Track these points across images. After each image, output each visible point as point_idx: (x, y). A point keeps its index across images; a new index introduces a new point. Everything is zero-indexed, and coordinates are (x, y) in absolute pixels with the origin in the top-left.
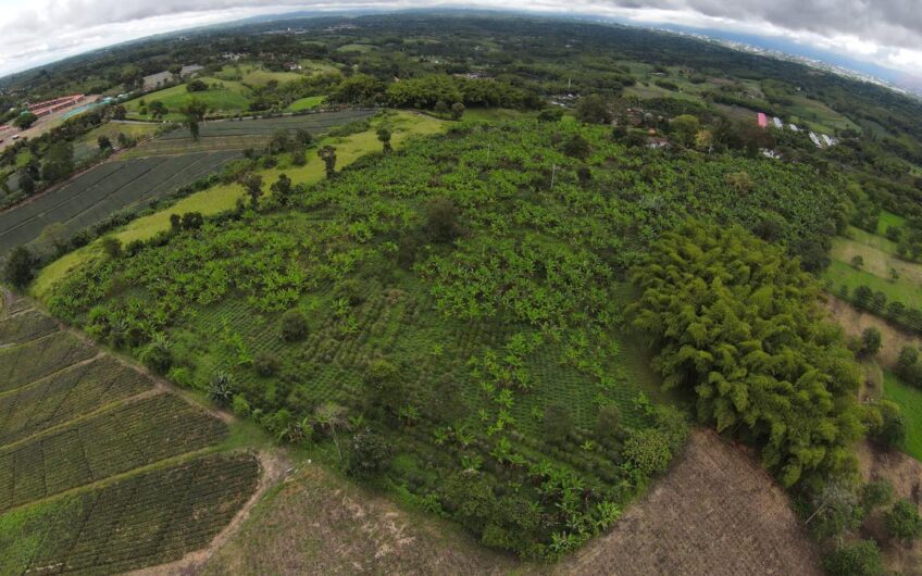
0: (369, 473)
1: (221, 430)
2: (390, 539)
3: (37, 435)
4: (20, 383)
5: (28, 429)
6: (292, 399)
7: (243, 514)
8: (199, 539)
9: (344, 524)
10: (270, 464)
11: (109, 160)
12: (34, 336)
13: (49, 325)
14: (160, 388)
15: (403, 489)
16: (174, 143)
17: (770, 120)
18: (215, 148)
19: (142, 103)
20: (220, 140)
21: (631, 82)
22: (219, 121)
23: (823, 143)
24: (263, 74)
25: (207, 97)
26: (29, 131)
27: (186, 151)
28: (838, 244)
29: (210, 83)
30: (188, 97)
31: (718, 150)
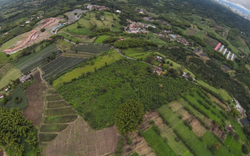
0: (86, 120)
1: (75, 113)
2: (86, 125)
3: (56, 108)
4: (53, 100)
5: (55, 107)
6: (82, 111)
7: (76, 120)
8: (72, 121)
9: (83, 123)
10: (79, 117)
11: (62, 56)
13: (56, 93)
14: (70, 107)
15: (88, 121)
16: (73, 53)
17: (221, 46)
18: (79, 56)
19: (67, 30)
20: (81, 53)
21: (189, 26)
22: (82, 44)
23: (230, 57)
24: (95, 20)
25: (81, 30)
26: (44, 33)
27: (75, 56)
28: (173, 102)
29: (82, 26)
30: (77, 30)
31: (167, 75)
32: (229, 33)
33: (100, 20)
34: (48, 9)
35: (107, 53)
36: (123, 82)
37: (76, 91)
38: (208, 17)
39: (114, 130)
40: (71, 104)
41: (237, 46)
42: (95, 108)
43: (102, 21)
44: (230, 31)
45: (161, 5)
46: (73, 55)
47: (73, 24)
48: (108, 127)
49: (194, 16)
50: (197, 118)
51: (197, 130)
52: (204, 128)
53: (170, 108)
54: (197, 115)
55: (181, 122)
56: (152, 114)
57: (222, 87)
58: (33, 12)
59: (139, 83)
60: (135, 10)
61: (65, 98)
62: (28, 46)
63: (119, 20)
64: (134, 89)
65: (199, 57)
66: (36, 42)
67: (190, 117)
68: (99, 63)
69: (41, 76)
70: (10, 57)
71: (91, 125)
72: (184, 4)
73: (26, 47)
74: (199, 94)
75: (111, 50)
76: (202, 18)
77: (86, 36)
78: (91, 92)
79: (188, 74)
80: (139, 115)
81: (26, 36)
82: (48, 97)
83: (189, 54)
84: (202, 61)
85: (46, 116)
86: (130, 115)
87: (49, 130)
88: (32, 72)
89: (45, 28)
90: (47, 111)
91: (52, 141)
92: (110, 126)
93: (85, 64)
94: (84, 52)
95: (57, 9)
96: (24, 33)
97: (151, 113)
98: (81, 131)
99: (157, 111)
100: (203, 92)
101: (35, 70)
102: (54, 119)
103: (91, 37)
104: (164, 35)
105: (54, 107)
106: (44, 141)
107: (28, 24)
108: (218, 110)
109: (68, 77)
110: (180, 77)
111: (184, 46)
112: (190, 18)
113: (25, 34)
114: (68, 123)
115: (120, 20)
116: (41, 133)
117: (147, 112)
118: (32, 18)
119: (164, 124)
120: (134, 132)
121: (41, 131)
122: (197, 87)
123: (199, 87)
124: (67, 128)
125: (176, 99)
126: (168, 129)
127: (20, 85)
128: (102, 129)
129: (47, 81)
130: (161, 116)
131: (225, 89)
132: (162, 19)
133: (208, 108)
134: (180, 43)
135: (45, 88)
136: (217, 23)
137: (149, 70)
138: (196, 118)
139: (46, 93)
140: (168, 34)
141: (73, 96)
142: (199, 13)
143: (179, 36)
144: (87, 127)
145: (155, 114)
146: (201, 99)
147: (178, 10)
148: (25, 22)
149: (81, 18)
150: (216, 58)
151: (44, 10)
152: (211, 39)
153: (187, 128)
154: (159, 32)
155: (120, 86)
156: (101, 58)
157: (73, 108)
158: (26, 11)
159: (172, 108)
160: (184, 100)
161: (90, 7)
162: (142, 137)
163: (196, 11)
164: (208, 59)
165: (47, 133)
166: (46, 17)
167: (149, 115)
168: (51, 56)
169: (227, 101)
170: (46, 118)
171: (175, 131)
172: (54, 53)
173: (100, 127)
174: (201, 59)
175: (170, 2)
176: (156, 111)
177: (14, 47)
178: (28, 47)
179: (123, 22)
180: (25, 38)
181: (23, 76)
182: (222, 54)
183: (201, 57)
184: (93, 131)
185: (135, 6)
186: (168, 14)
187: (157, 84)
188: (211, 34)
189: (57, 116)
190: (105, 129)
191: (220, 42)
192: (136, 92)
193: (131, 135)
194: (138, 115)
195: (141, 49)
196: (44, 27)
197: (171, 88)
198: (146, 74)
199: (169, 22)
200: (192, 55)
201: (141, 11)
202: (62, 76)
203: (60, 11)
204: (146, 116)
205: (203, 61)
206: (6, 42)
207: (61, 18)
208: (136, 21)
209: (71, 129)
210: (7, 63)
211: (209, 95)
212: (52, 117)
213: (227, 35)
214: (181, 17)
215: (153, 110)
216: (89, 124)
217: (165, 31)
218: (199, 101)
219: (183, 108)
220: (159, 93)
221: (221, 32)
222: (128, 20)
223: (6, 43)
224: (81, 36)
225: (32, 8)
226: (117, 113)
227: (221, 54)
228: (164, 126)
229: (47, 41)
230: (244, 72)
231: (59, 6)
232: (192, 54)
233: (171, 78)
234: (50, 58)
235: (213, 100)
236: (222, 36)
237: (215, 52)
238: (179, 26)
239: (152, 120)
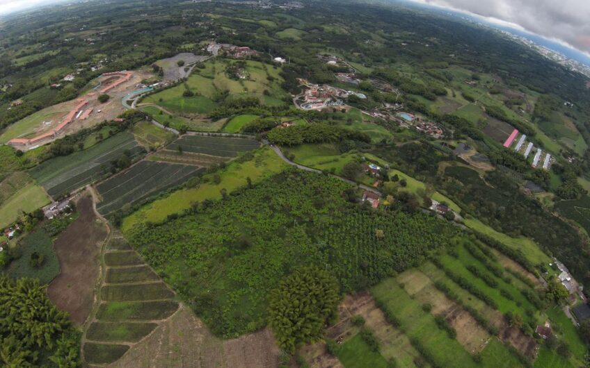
0: (198, 313)
1: (173, 295)
2: (198, 326)
3: (128, 284)
4: (121, 265)
5: (125, 281)
6: (189, 292)
7: (174, 314)
8: (165, 317)
9: (191, 321)
10: (181, 305)
11: (145, 159)
12: (124, 249)
13: (128, 247)
14: (161, 281)
15: (203, 318)
16: (172, 154)
17: (518, 137)
18: (187, 162)
19: (161, 100)
20: (190, 155)
21: (444, 94)
22: (193, 134)
23: (541, 162)
24: (225, 79)
25: (192, 102)
26: (105, 105)
27: (176, 161)
28: (408, 272)
29: (194, 92)
30: (183, 102)
31: (392, 208)
32: (536, 105)
33: (237, 78)
34: (118, 51)
35: (253, 156)
36: (290, 225)
37: (177, 244)
38: (487, 72)
39: (266, 339)
40: (163, 276)
41: (555, 136)
42: (221, 285)
43: (241, 82)
44: (538, 100)
45: (378, 45)
46: (172, 159)
47: (173, 86)
48: (251, 332)
49: (453, 70)
50: (467, 309)
51: (469, 338)
52: (483, 333)
53: (402, 286)
54: (466, 302)
55: (428, 319)
56: (359, 301)
57: (524, 234)
58: (83, 56)
59: (327, 228)
60: (317, 57)
61: (149, 259)
62: (68, 134)
63: (281, 80)
64: (314, 241)
65: (468, 164)
66: (87, 125)
67: (449, 306)
68: (234, 179)
69: (94, 206)
70: (25, 157)
71: (212, 327)
72: (431, 43)
73: (61, 136)
74: (471, 252)
75: (261, 149)
76: (473, 73)
77: (204, 115)
78: (212, 247)
79: (443, 205)
80: (329, 303)
81: (63, 110)
82: (109, 256)
83: (444, 159)
84: (475, 174)
85: (102, 302)
86: (304, 303)
87: (108, 335)
88: (75, 194)
89: (107, 94)
90: (107, 290)
91: (115, 363)
92: (257, 330)
93: (199, 182)
94: (197, 154)
95: (138, 51)
96: (59, 102)
97: (356, 299)
98: (187, 341)
99: (371, 295)
100: (479, 246)
101: (81, 191)
102: (121, 310)
103: (215, 118)
104: (385, 114)
105: (122, 282)
106: (95, 362)
107: (69, 81)
108: (518, 289)
109: (158, 211)
110: (424, 211)
111: (433, 139)
112: (445, 74)
113: (61, 105)
114: (154, 322)
115: (284, 81)
116: (90, 341)
117: (347, 297)
118: (80, 70)
119: (386, 325)
120: (314, 345)
121: (88, 337)
122: (466, 235)
123: (470, 234)
124: (152, 332)
125: (415, 265)
126: (397, 337)
127: (42, 224)
128: (236, 338)
129: (107, 218)
130: (380, 305)
131: (532, 236)
132: (381, 78)
133: (492, 285)
134: (422, 132)
135: (102, 235)
136: (507, 84)
137: (351, 197)
138: (464, 309)
139: (104, 245)
140: (393, 112)
141: (169, 256)
142: (464, 63)
143: (420, 117)
144: (200, 331)
145: (365, 302)
146: (476, 264)
147: (416, 57)
148: (63, 78)
149: (193, 73)
150: (508, 166)
151: (109, 51)
152: (494, 123)
153: (444, 333)
154: (374, 107)
155: (282, 235)
156: (238, 168)
157: (167, 285)
158: (67, 53)
159: (406, 287)
160: (435, 267)
161: (214, 48)
162: (334, 358)
163: (459, 58)
164: (489, 168)
165: (102, 343)
166: (113, 68)
167: (351, 303)
168: (120, 160)
169: (537, 267)
170: (102, 305)
171: (415, 343)
172: (128, 154)
173: (231, 331)
174: (473, 169)
175: (398, 38)
176: (368, 293)
177: (34, 134)
178: (66, 136)
179: (290, 84)
180: (61, 115)
181: (51, 203)
182: (523, 157)
183: (473, 163)
184: (215, 342)
185: (317, 47)
186: (394, 66)
187: (370, 228)
188: (494, 111)
189: (130, 303)
190: (244, 337)
191: (517, 129)
192: (320, 249)
193: (307, 351)
194: (325, 303)
195: (331, 146)
196: (107, 91)
197: (404, 240)
198: (344, 205)
199: (397, 85)
200: (452, 160)
201: (332, 60)
202: (146, 207)
203: (144, 55)
204: (344, 306)
205: (477, 174)
206: (17, 120)
207: (146, 73)
208: (321, 83)
209: (162, 336)
210: (15, 170)
211: (495, 252)
212: (116, 305)
213: (532, 110)
214: (425, 72)
215: (361, 291)
216: (206, 323)
217: (388, 106)
218: (472, 267)
219: (432, 285)
220: (375, 250)
221: (517, 104)
222: (301, 80)
223: (17, 125)
224: (193, 115)
225: (81, 46)
226: (273, 300)
227: (519, 157)
228: (388, 330)
229: (113, 124)
230: (575, 196)
231: (143, 45)
232: (451, 158)
233: (402, 215)
234: (118, 164)
235: (505, 266)
236: (521, 114)
237: (506, 151)
238: (421, 94)
239: (359, 315)
